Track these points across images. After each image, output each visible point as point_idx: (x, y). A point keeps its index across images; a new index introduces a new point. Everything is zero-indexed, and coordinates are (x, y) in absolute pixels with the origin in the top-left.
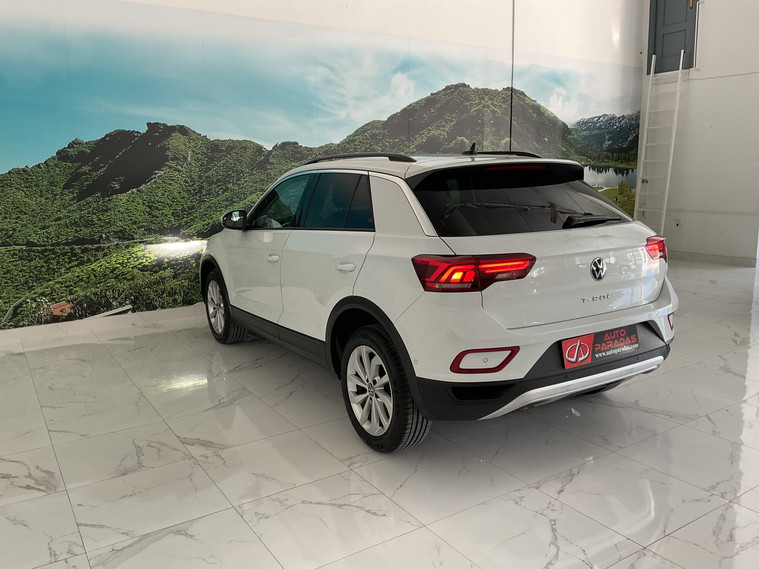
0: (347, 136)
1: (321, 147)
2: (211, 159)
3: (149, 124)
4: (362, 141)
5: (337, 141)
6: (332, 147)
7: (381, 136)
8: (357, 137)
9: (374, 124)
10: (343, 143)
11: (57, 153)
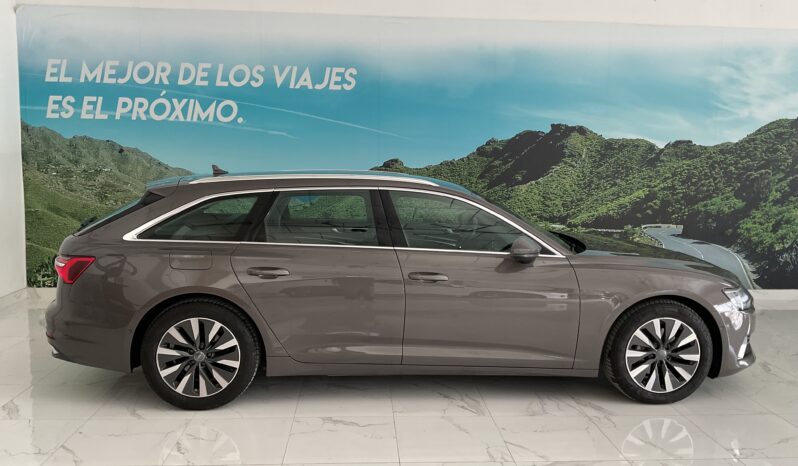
0: (747, 135)
1: (717, 146)
2: (603, 156)
3: (553, 126)
4: (765, 140)
5: (735, 140)
6: (729, 146)
7: (788, 135)
8: (759, 136)
9: (781, 123)
10: (742, 142)
11: (478, 149)
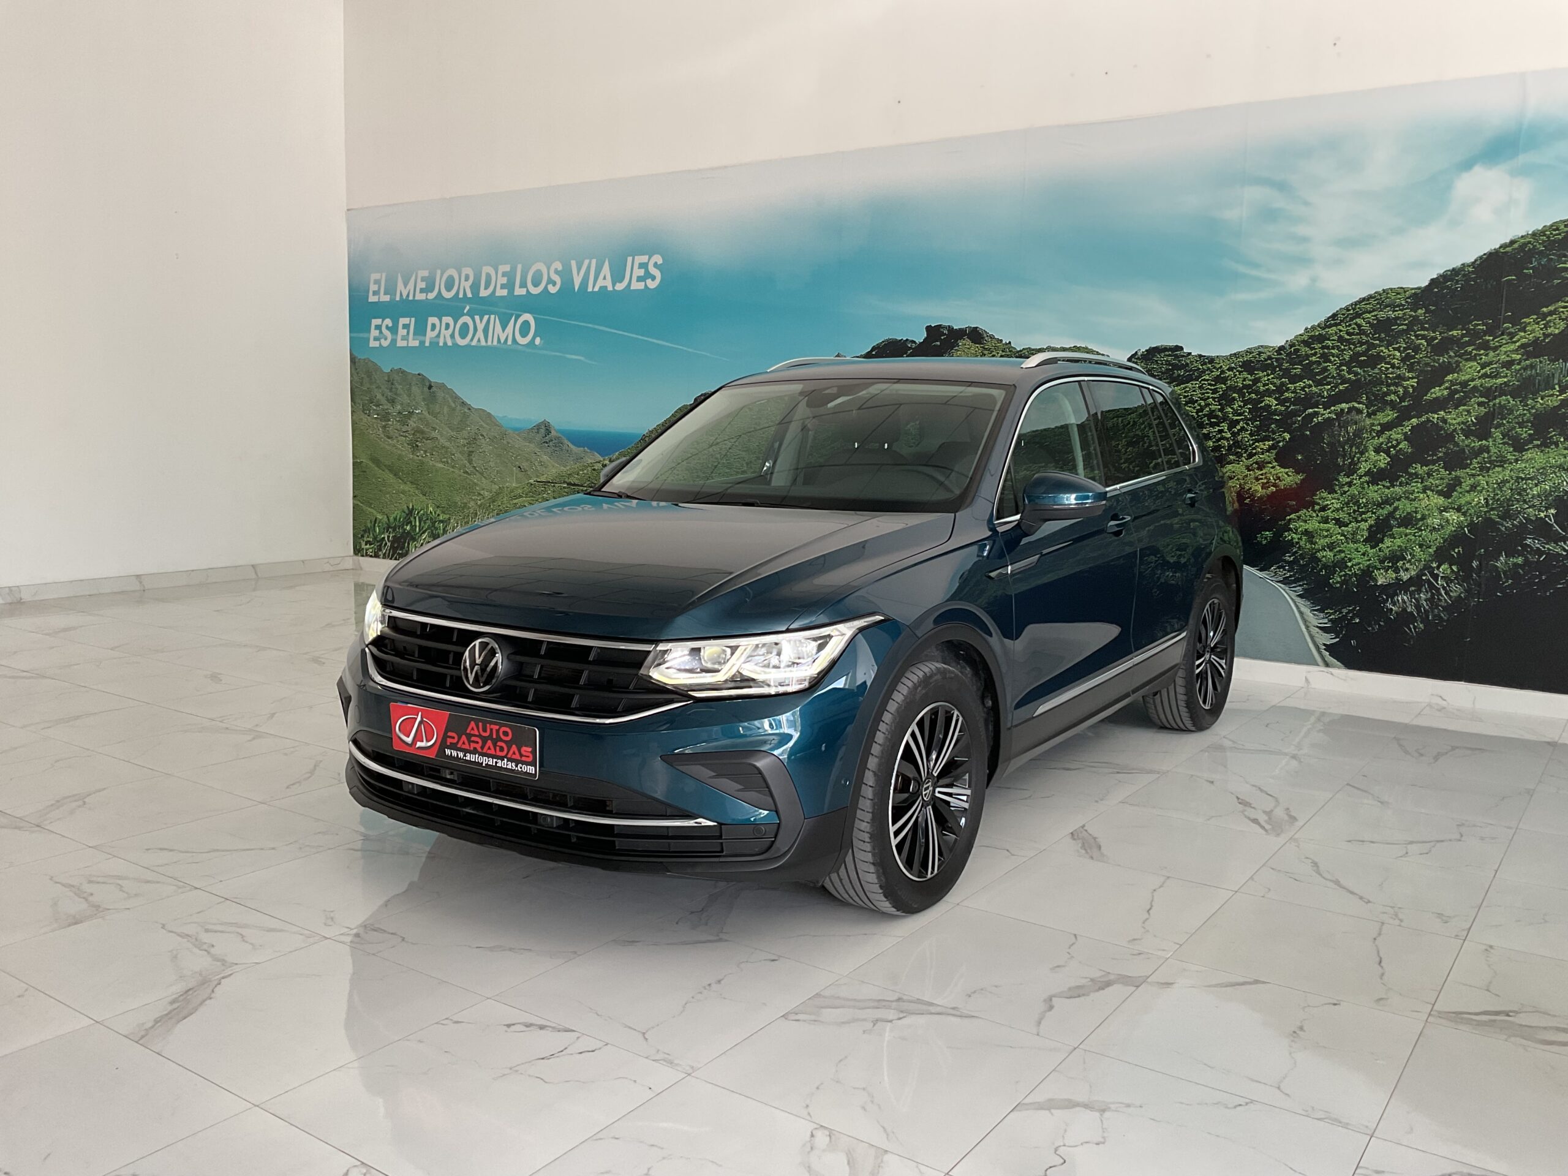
0: (1306, 329)
1: (1236, 355)
3: (929, 329)
4: (1348, 337)
5: (1279, 342)
6: (1263, 353)
7: (1405, 325)
8: (1332, 330)
9: (1387, 298)
10: (1294, 343)
